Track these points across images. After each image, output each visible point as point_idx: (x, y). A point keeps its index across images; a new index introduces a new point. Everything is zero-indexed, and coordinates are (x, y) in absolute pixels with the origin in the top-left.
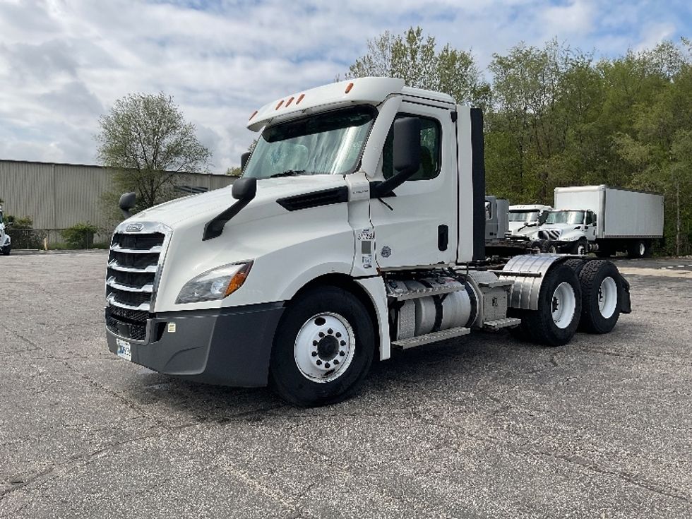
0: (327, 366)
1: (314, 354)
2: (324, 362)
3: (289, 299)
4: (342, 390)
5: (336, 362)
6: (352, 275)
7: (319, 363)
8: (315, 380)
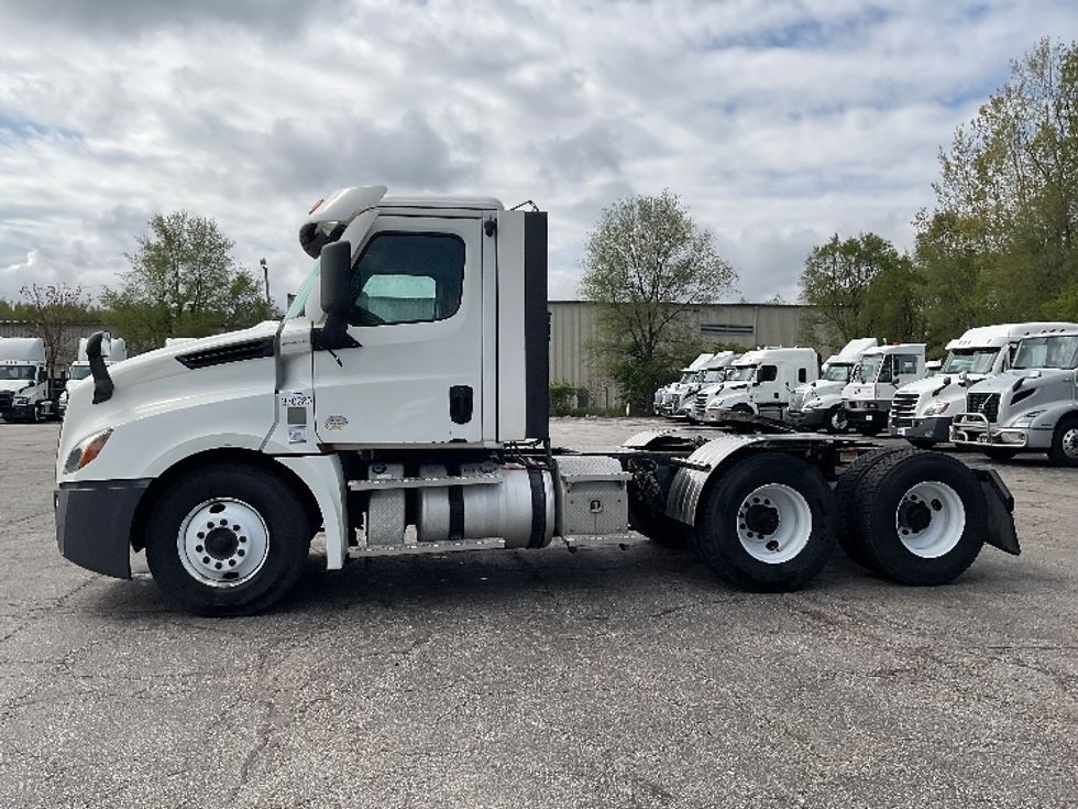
0: (219, 566)
1: (199, 549)
2: (214, 561)
3: (157, 476)
4: (243, 602)
5: (232, 563)
6: (264, 451)
7: (206, 560)
8: (209, 583)
